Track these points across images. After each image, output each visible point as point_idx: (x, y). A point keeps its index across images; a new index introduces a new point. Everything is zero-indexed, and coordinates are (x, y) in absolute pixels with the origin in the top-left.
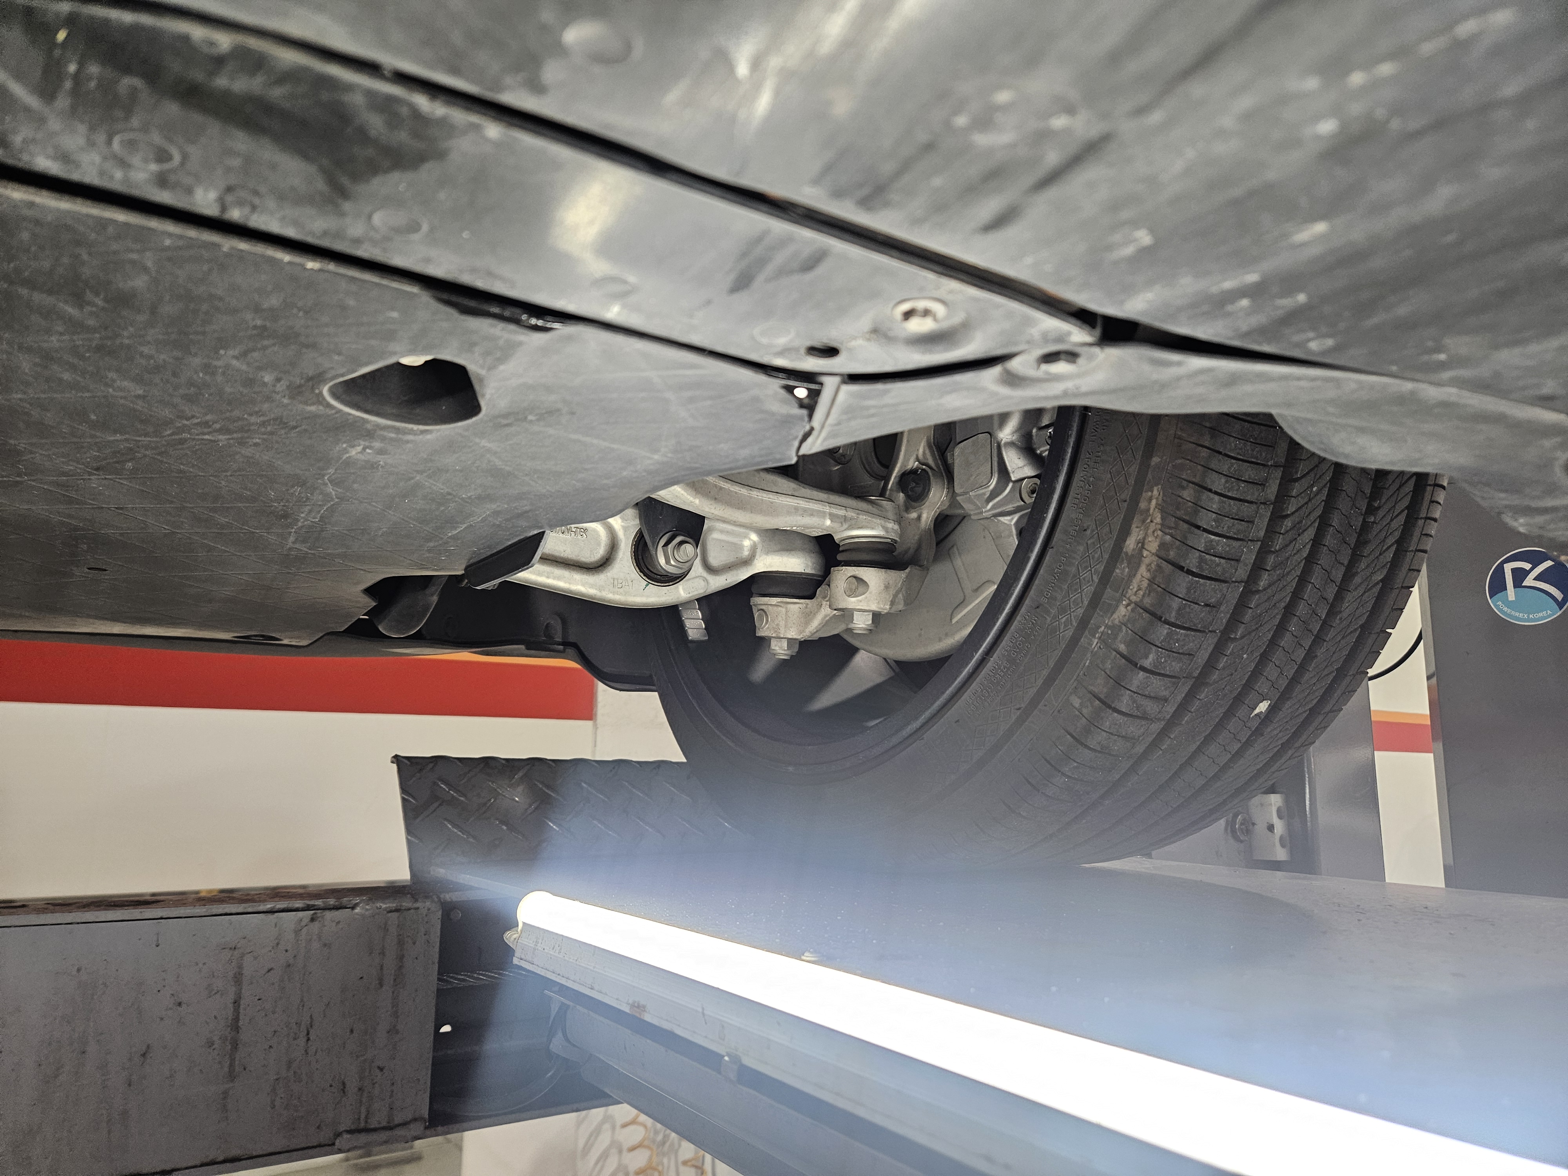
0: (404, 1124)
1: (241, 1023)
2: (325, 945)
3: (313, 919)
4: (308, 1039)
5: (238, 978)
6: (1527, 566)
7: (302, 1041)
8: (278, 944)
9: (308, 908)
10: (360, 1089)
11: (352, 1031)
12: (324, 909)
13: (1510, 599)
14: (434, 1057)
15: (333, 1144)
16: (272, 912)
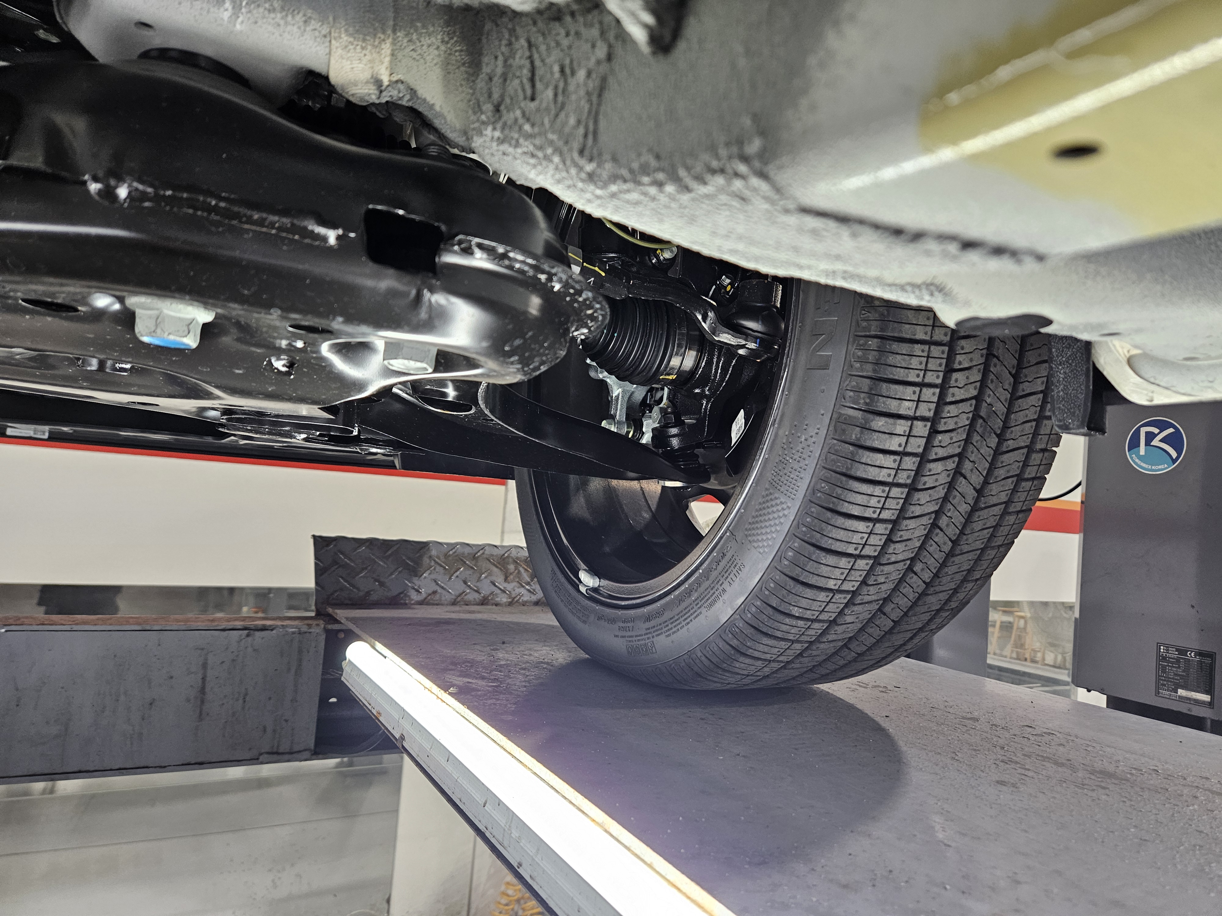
0: (300, 752)
1: (206, 690)
2: (255, 650)
3: (248, 635)
4: (245, 701)
5: (205, 666)
7: (241, 701)
8: (227, 648)
9: (245, 629)
10: (274, 731)
11: (270, 699)
12: (255, 630)
13: (1141, 453)
14: (318, 716)
15: (258, 759)
16: (224, 630)
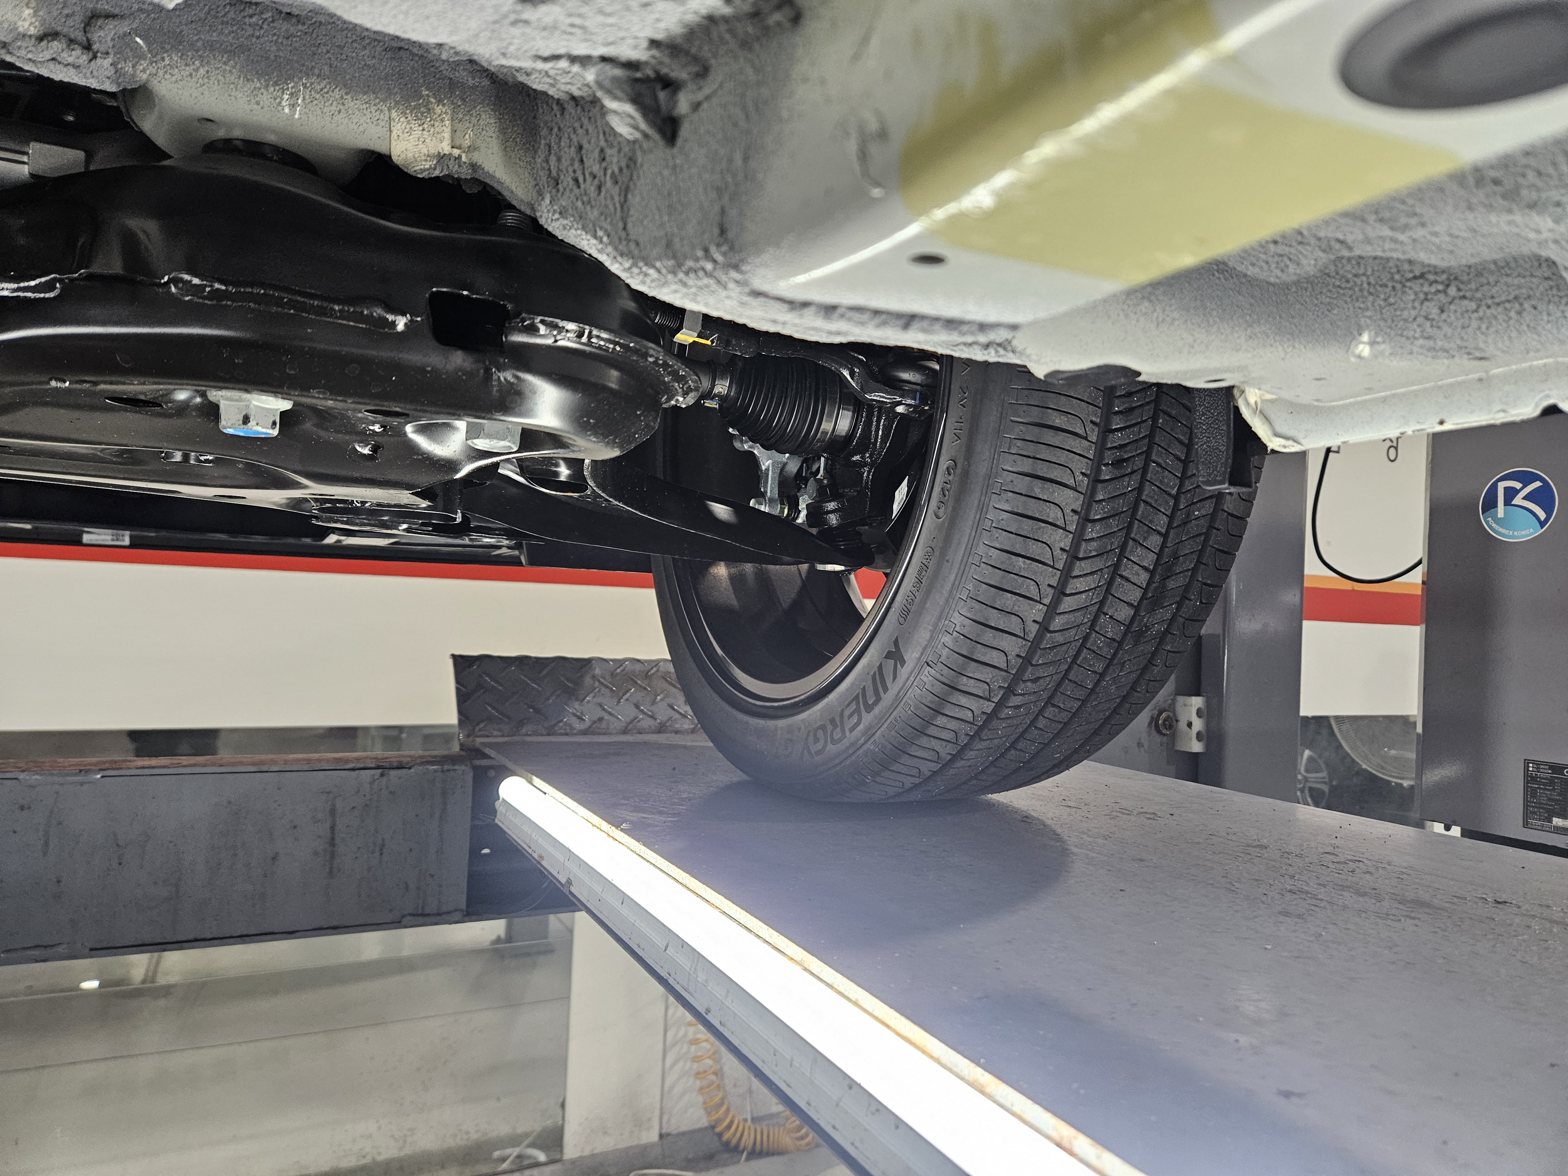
0: (448, 913)
1: (337, 841)
2: (391, 792)
3: (382, 775)
4: (381, 854)
5: (333, 812)
6: (1518, 485)
7: (377, 854)
8: (359, 791)
9: (378, 768)
10: (418, 888)
11: (411, 850)
12: (389, 768)
13: (1499, 516)
14: (469, 870)
15: (400, 922)
16: (353, 769)
